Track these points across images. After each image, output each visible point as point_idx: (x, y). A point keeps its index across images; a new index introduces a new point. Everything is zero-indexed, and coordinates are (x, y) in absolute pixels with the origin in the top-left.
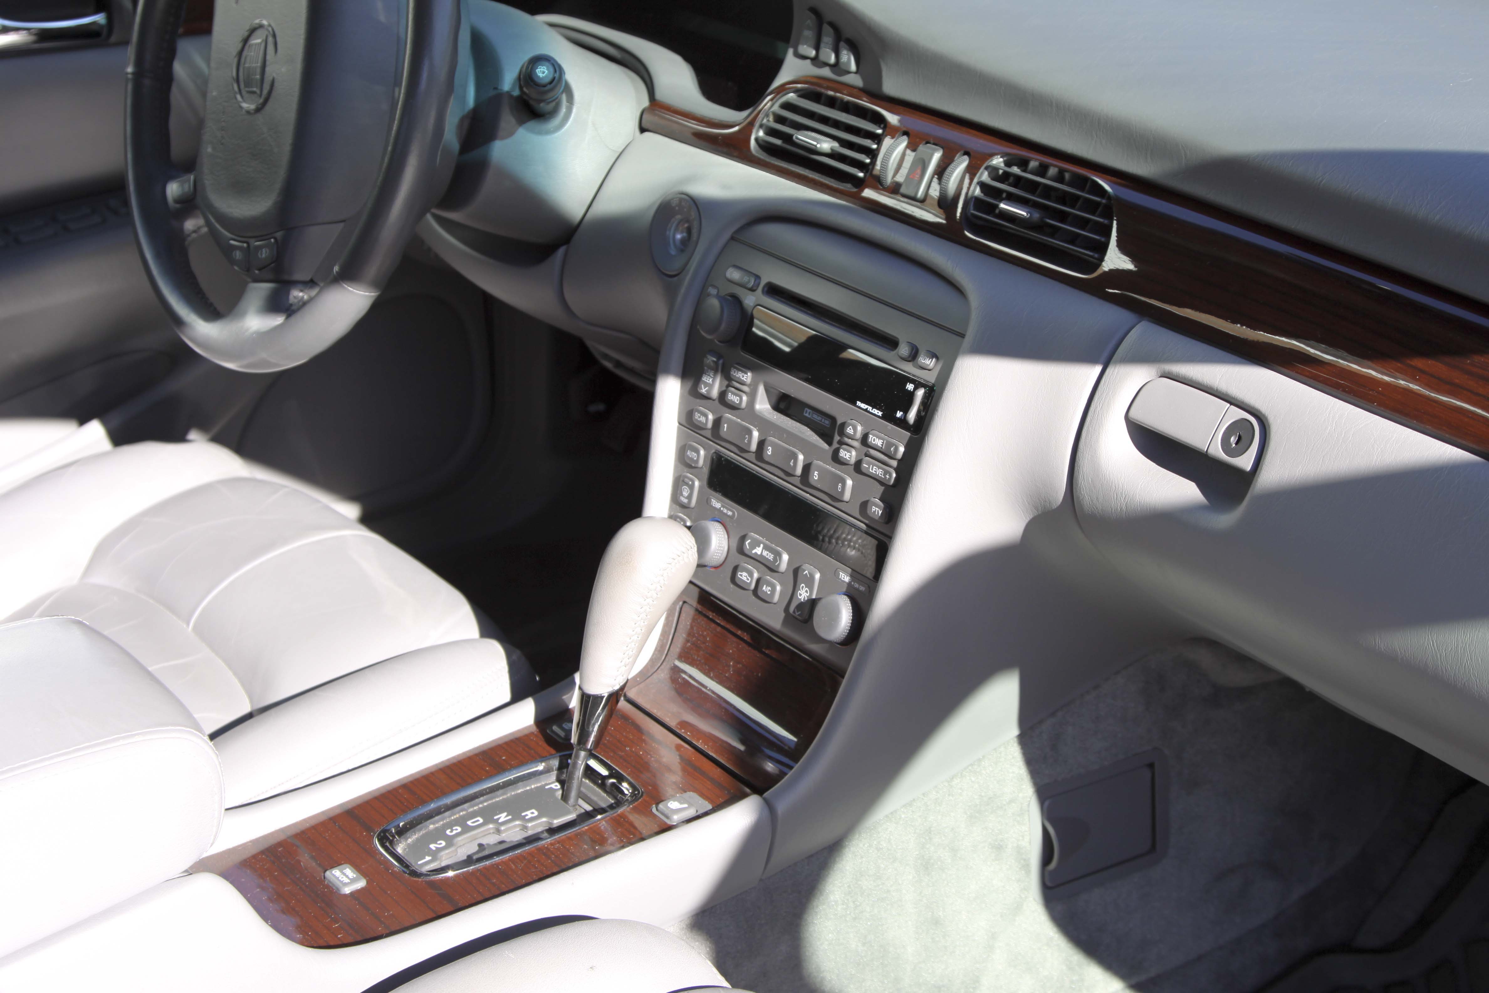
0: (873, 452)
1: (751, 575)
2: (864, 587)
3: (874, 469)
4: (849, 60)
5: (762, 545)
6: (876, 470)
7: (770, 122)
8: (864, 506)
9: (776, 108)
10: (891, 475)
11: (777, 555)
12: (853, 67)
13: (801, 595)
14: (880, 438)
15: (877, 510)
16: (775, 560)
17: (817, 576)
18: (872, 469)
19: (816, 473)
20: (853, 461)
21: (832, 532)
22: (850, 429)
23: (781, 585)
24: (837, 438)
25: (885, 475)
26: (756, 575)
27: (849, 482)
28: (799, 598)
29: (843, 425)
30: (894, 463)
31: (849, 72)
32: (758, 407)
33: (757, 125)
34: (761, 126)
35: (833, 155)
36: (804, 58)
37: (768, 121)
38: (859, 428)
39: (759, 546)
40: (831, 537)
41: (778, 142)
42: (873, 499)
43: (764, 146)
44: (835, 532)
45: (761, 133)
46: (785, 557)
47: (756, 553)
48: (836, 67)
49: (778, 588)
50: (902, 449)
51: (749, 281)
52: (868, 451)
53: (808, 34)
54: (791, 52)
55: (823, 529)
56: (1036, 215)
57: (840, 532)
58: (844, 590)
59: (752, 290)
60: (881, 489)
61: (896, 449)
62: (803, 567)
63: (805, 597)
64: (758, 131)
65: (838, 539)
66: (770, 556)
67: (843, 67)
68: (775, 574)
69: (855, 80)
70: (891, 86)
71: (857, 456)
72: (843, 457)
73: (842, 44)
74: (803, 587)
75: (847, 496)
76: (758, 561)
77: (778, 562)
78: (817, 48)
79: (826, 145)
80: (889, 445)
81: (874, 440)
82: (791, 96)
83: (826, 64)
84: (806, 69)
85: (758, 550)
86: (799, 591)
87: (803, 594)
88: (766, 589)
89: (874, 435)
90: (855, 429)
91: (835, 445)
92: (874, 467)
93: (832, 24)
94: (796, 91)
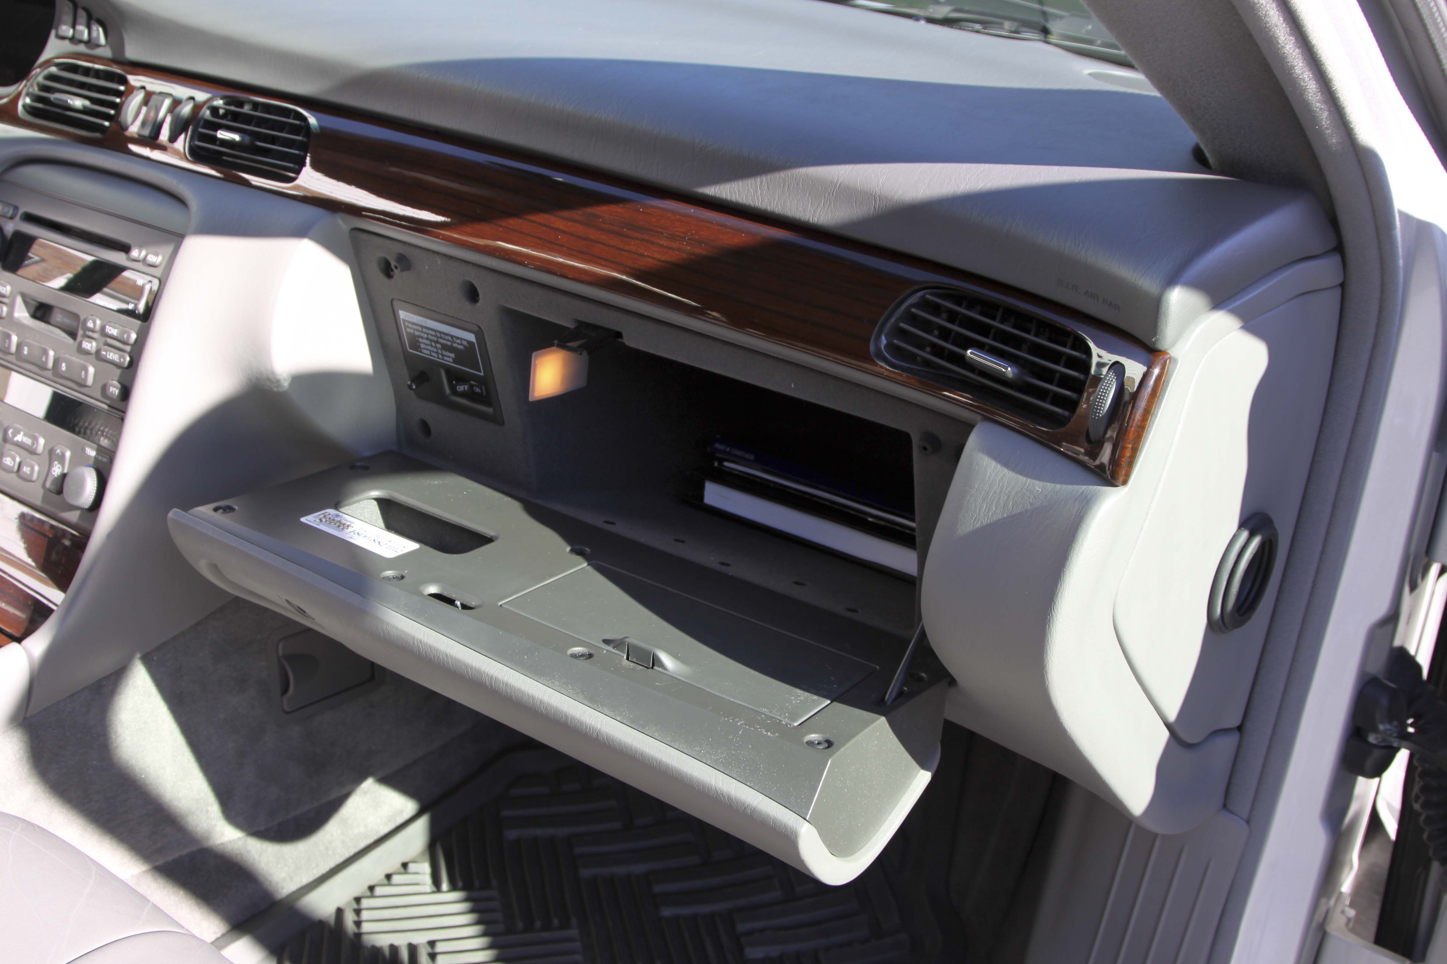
0: (110, 341)
1: (14, 459)
2: (106, 458)
3: (111, 355)
4: (99, 34)
5: (22, 433)
6: (113, 356)
7: (35, 90)
8: (104, 388)
9: (40, 79)
10: (125, 359)
11: (35, 439)
12: (102, 40)
13: (54, 471)
14: (115, 328)
15: (115, 390)
16: (33, 444)
17: (68, 454)
18: (109, 355)
19: (64, 365)
20: (94, 350)
21: (86, 424)
22: (90, 323)
23: (39, 465)
24: (80, 332)
25: (120, 358)
26: (18, 459)
27: (91, 370)
28: (52, 474)
29: (85, 321)
30: (128, 348)
31: (98, 46)
32: (17, 315)
33: (24, 93)
34: (28, 94)
35: (85, 111)
36: (63, 38)
37: (33, 90)
38: (98, 322)
39: (20, 434)
40: (86, 428)
41: (40, 105)
42: (111, 382)
43: (28, 109)
44: (89, 424)
45: (28, 100)
46: (42, 441)
47: (18, 441)
48: (90, 43)
49: (36, 468)
50: (134, 336)
51: (8, 212)
52: (106, 341)
53: (69, 18)
54: (53, 33)
55: (79, 422)
56: (247, 139)
57: (94, 424)
58: (91, 462)
59: (12, 218)
60: (118, 372)
61: (129, 336)
62: (56, 448)
63: (58, 473)
64: (24, 99)
65: (91, 430)
66: (28, 441)
67: (93, 41)
68: (34, 457)
69: (106, 52)
70: (132, 52)
71: (97, 346)
72: (85, 348)
73: (93, 22)
74: (56, 465)
75: (90, 381)
76: (20, 445)
77: (35, 445)
78: (74, 26)
79: (78, 103)
80: (123, 333)
81: (110, 330)
82: (53, 69)
83: (81, 41)
84: (66, 46)
85: (19, 438)
86: (53, 468)
87: (57, 470)
88: (26, 469)
89: (110, 326)
90: (95, 323)
91: (79, 338)
92: (111, 353)
93: (86, 9)
94: (57, 65)
